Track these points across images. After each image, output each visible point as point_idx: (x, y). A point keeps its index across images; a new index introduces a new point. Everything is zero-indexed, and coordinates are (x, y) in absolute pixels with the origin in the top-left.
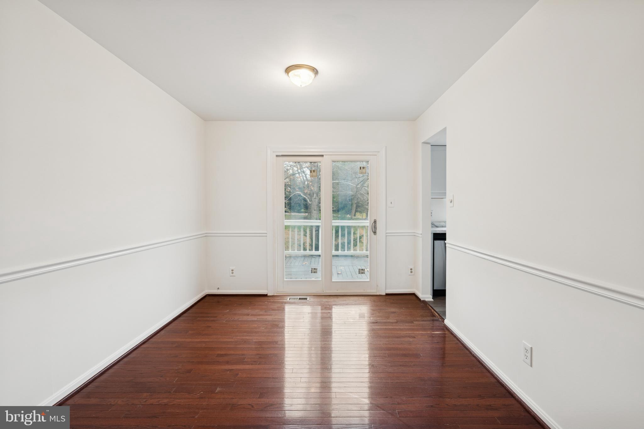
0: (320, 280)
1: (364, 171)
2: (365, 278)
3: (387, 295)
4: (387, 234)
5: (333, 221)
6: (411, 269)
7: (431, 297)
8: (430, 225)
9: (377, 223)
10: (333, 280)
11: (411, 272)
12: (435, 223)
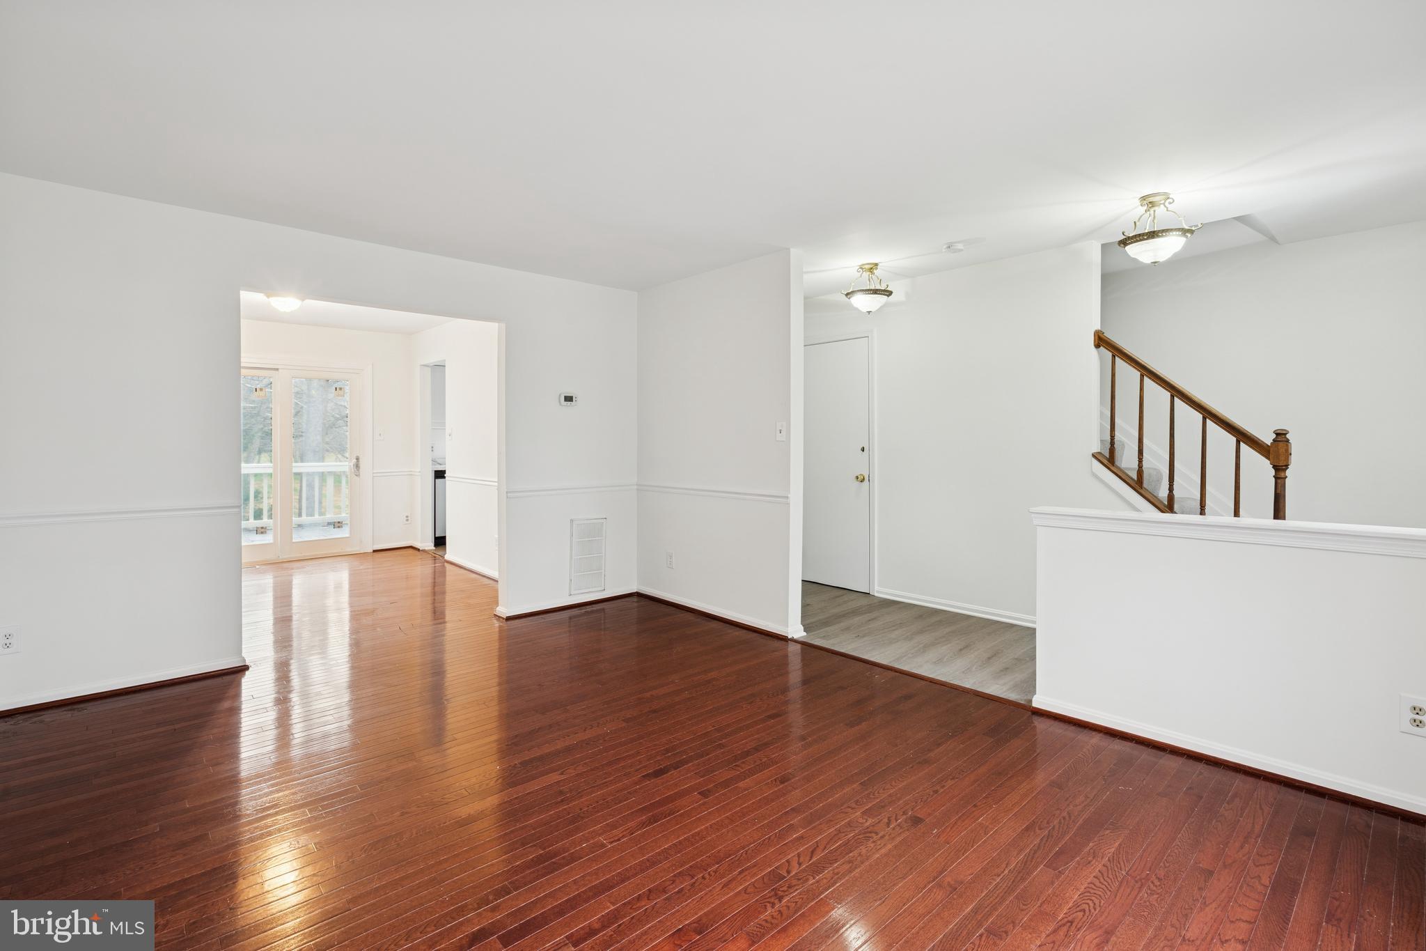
0: (271, 544)
1: (341, 392)
2: (344, 533)
3: (374, 551)
4: (374, 475)
5: (294, 464)
6: (407, 517)
7: (433, 545)
8: (431, 462)
9: (360, 460)
10: (294, 541)
11: (407, 520)
12: (437, 460)
